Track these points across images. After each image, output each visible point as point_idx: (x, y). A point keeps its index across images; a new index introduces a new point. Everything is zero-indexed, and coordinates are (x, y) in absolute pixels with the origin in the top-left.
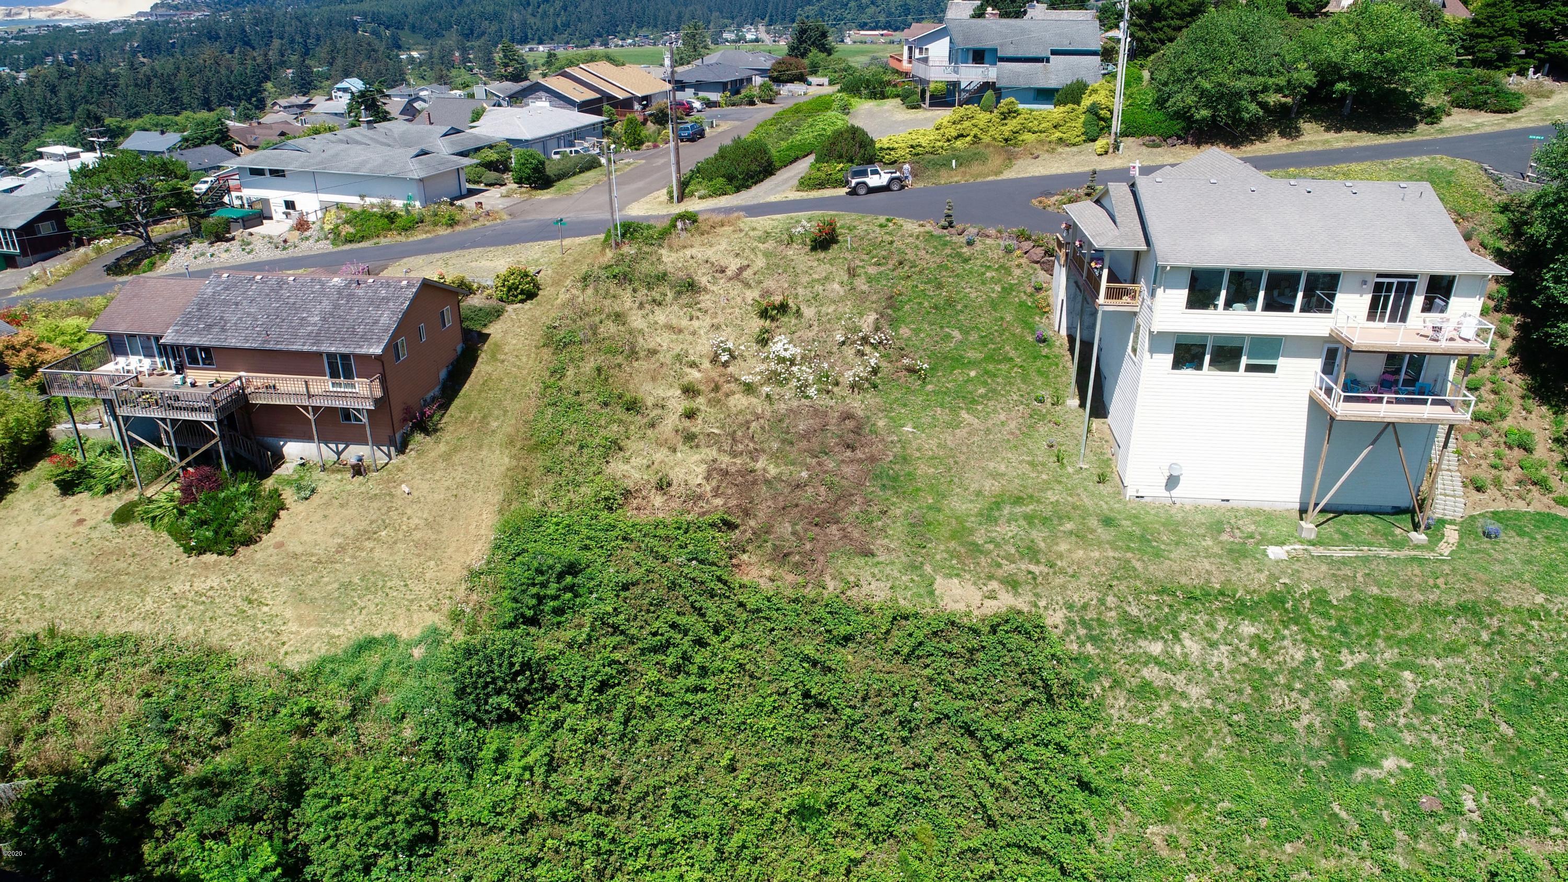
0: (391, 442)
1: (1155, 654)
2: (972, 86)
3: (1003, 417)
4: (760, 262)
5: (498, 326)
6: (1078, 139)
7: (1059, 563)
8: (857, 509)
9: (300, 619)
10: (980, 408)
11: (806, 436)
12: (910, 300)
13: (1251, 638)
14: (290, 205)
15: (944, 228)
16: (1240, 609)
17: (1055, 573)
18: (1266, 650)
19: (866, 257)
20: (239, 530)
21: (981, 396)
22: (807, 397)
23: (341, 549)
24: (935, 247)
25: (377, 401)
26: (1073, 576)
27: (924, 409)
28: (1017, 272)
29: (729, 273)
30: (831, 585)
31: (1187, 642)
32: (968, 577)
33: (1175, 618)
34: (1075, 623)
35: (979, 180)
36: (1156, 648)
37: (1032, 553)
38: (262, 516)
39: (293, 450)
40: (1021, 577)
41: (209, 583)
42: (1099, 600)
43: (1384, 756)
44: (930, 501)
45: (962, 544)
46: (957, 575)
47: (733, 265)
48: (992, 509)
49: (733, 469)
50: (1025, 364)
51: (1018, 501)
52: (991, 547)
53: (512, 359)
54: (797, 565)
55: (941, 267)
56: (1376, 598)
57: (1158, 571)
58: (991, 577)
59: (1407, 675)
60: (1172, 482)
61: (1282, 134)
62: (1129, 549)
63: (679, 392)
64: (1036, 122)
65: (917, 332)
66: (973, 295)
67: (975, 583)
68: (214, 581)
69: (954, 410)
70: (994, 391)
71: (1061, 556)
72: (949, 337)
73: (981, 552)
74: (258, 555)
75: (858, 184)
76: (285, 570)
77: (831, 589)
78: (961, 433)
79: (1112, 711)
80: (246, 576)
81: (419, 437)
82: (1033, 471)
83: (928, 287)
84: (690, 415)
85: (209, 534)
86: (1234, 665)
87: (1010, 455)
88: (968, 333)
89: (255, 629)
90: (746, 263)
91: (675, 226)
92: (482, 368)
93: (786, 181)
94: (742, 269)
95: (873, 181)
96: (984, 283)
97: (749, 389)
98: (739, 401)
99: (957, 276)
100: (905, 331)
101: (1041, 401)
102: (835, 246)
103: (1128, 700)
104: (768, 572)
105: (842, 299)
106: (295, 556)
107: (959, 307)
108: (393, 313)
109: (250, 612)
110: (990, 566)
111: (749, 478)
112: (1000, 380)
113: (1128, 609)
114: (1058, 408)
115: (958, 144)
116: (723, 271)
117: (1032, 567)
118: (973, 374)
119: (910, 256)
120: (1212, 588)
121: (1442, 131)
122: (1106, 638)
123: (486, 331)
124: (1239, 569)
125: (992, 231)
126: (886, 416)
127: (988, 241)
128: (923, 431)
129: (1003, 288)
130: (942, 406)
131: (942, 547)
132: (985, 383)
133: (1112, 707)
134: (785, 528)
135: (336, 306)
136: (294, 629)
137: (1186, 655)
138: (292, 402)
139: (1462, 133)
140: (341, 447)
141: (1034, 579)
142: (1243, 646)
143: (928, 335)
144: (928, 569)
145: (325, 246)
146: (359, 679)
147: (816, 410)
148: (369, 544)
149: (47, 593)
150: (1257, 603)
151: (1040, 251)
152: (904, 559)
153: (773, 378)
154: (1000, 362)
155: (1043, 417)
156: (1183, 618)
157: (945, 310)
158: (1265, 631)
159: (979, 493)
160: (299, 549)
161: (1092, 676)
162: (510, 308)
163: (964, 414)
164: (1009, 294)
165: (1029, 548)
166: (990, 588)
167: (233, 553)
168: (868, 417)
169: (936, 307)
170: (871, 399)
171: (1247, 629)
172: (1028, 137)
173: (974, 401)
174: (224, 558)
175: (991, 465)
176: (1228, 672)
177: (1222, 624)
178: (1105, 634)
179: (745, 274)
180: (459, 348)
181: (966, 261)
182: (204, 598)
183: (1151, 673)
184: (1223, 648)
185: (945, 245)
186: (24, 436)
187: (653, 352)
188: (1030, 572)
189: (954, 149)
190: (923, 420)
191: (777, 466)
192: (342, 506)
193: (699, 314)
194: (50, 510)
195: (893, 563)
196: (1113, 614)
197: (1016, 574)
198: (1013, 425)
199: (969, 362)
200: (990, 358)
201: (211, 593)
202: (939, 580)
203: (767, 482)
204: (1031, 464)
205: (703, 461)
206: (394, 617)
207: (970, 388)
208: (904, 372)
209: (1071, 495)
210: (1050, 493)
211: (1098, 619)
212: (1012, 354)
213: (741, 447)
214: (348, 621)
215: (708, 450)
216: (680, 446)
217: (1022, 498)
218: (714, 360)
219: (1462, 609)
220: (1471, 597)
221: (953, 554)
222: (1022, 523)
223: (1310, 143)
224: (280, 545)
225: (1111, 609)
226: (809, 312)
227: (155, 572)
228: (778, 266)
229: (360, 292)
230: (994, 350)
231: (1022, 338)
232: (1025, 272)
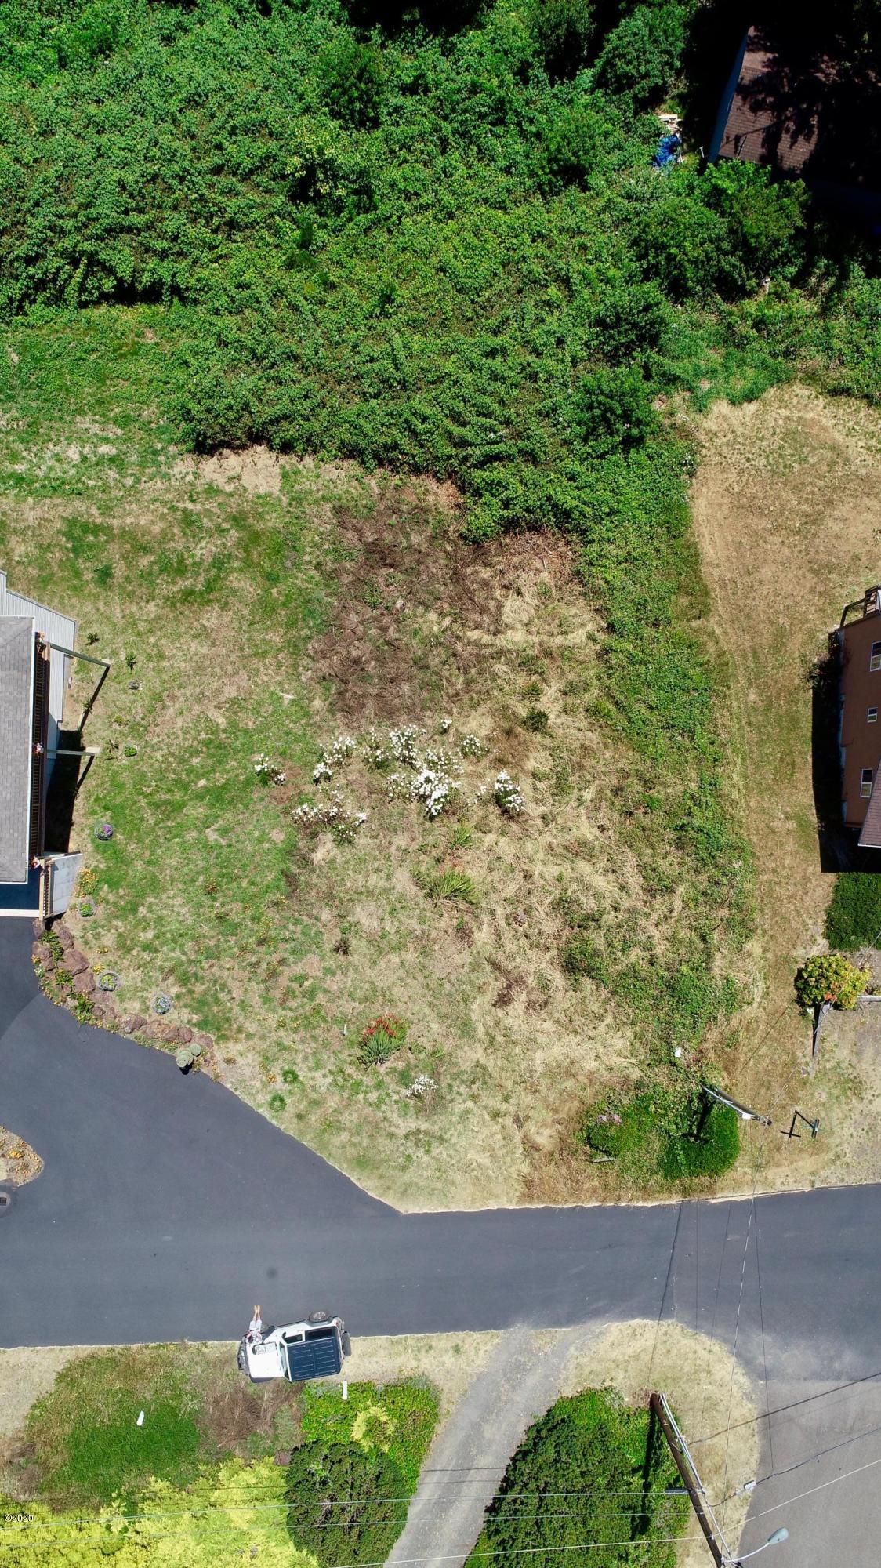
3: (180, 722)
5: (820, 892)
7: (165, 511)
8: (348, 565)
10: (203, 735)
17: (172, 501)
21: (197, 753)
29: (523, 996)
32: (251, 496)
35: (104, 1349)
36: (104, 449)
40: (202, 497)
44: (274, 591)
45: (251, 526)
46: (259, 497)
47: (517, 1010)
48: (215, 580)
49: (475, 617)
50: (136, 797)
51: (188, 594)
52: (224, 525)
53: (776, 824)
57: (79, 506)
58: (231, 495)
62: (96, 530)
63: (550, 721)
65: (262, 839)
66: (179, 901)
67: (245, 489)
69: (233, 726)
70: (182, 761)
71: (162, 517)
72: (224, 832)
73: (235, 518)
78: (230, 692)
81: (824, 656)
83: (239, 915)
84: (534, 692)
87: (183, 665)
88: (197, 840)
92: (803, 796)
94: (503, 1000)
101: (129, 753)
110: (229, 504)
111: (457, 605)
112: (172, 777)
114: (113, 741)
116: (532, 1001)
117: (189, 505)
118: (202, 782)
126: (311, 717)
127: (136, 1006)
128: (272, 692)
129: (135, 911)
130: (246, 731)
131: (270, 524)
132: (190, 771)
141: (191, 496)
143: (248, 834)
144: (285, 500)
147: (391, 719)
152: (306, 505)
154: (167, 803)
155: (133, 728)
157: (221, 874)
162: (822, 945)
163: (221, 721)
164: (129, 901)
165: (190, 524)
166: (232, 486)
168: (332, 710)
169: (232, 875)
170: (327, 741)
173: (208, 743)
175: (205, 650)
177: (40, 471)
188: (193, 501)
190: (271, 709)
197: (207, 499)
198: (171, 712)
199: (204, 796)
200: (177, 807)
202: (276, 492)
203: (438, 599)
204: (161, 656)
207: (210, 762)
209: (132, 615)
212: (148, 813)
215: (506, 644)
216: (536, 650)
217: (183, 601)
221: (259, 516)
222: (188, 562)
225: (132, 475)
230: (168, 818)
231: (129, 838)
232: (97, 937)
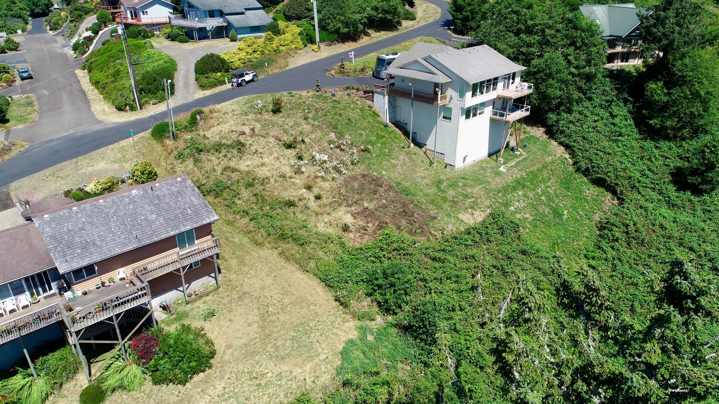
2: (213, 28)
3: (401, 157)
4: (258, 126)
7: (474, 195)
8: (412, 205)
9: (296, 365)
10: (393, 157)
12: (337, 124)
13: (522, 195)
15: (318, 91)
16: (514, 189)
17: (476, 199)
18: (527, 197)
21: (389, 152)
22: (344, 174)
23: (263, 328)
24: (323, 100)
26: (480, 198)
27: (380, 163)
28: (359, 103)
29: (248, 133)
30: (436, 233)
31: (515, 203)
32: (462, 211)
33: (508, 198)
35: (284, 70)
36: (512, 209)
40: (472, 204)
41: (220, 388)
42: (491, 202)
43: (563, 212)
45: (449, 202)
46: (459, 212)
47: (247, 130)
48: (438, 188)
49: (358, 211)
50: (389, 136)
51: (439, 183)
52: (456, 199)
55: (333, 107)
56: (530, 172)
57: (493, 187)
58: (467, 208)
59: (549, 189)
61: (366, 35)
63: (305, 191)
65: (350, 135)
66: (354, 116)
67: (465, 212)
68: (220, 386)
69: (388, 161)
70: (390, 149)
72: (361, 135)
73: (456, 202)
74: (226, 358)
75: (242, 80)
76: (251, 354)
77: (437, 235)
78: (399, 167)
80: (234, 370)
82: (429, 172)
84: (318, 198)
86: (526, 204)
87: (418, 169)
88: (365, 131)
89: (278, 386)
90: (252, 127)
91: (196, 118)
94: (253, 130)
95: (248, 78)
96: (353, 110)
97: (323, 178)
98: (324, 185)
99: (342, 109)
101: (404, 148)
102: (284, 109)
105: (313, 131)
106: (246, 345)
107: (354, 121)
108: (196, 196)
109: (263, 382)
110: (462, 205)
111: (368, 211)
112: (388, 145)
113: (498, 201)
114: (410, 149)
115: (256, 55)
116: (244, 134)
118: (379, 145)
119: (317, 106)
120: (505, 185)
121: (406, 28)
124: (503, 178)
125: (337, 89)
126: (373, 171)
127: (339, 93)
128: (389, 171)
129: (360, 110)
130: (384, 160)
131: (446, 206)
132: (385, 147)
134: (403, 223)
136: (300, 371)
137: (517, 207)
138: (170, 269)
139: (411, 29)
142: (523, 198)
143: (355, 135)
144: (452, 214)
148: (273, 318)
150: (515, 185)
151: (361, 93)
152: (444, 214)
154: (382, 138)
157: (351, 124)
158: (523, 192)
159: (428, 185)
160: (244, 341)
163: (392, 161)
164: (363, 112)
165: (462, 195)
166: (470, 212)
167: (210, 366)
168: (369, 173)
169: (347, 124)
171: (520, 193)
172: (281, 48)
173: (389, 155)
174: (207, 372)
175: (418, 174)
176: (527, 207)
177: (515, 195)
179: (257, 131)
181: (339, 103)
182: (226, 396)
183: (518, 216)
184: (521, 201)
185: (325, 98)
190: (384, 168)
195: (443, 217)
196: (497, 204)
198: (407, 159)
199: (375, 141)
200: (378, 138)
201: (227, 391)
202: (458, 216)
203: (376, 210)
204: (425, 169)
205: (345, 213)
206: (336, 335)
207: (384, 151)
208: (362, 152)
212: (383, 134)
214: (320, 350)
215: (341, 208)
217: (439, 181)
219: (543, 167)
220: (542, 163)
221: (451, 206)
222: (450, 188)
223: (376, 37)
224: (229, 347)
228: (267, 124)
230: (377, 134)
231: (380, 127)
232: (362, 102)
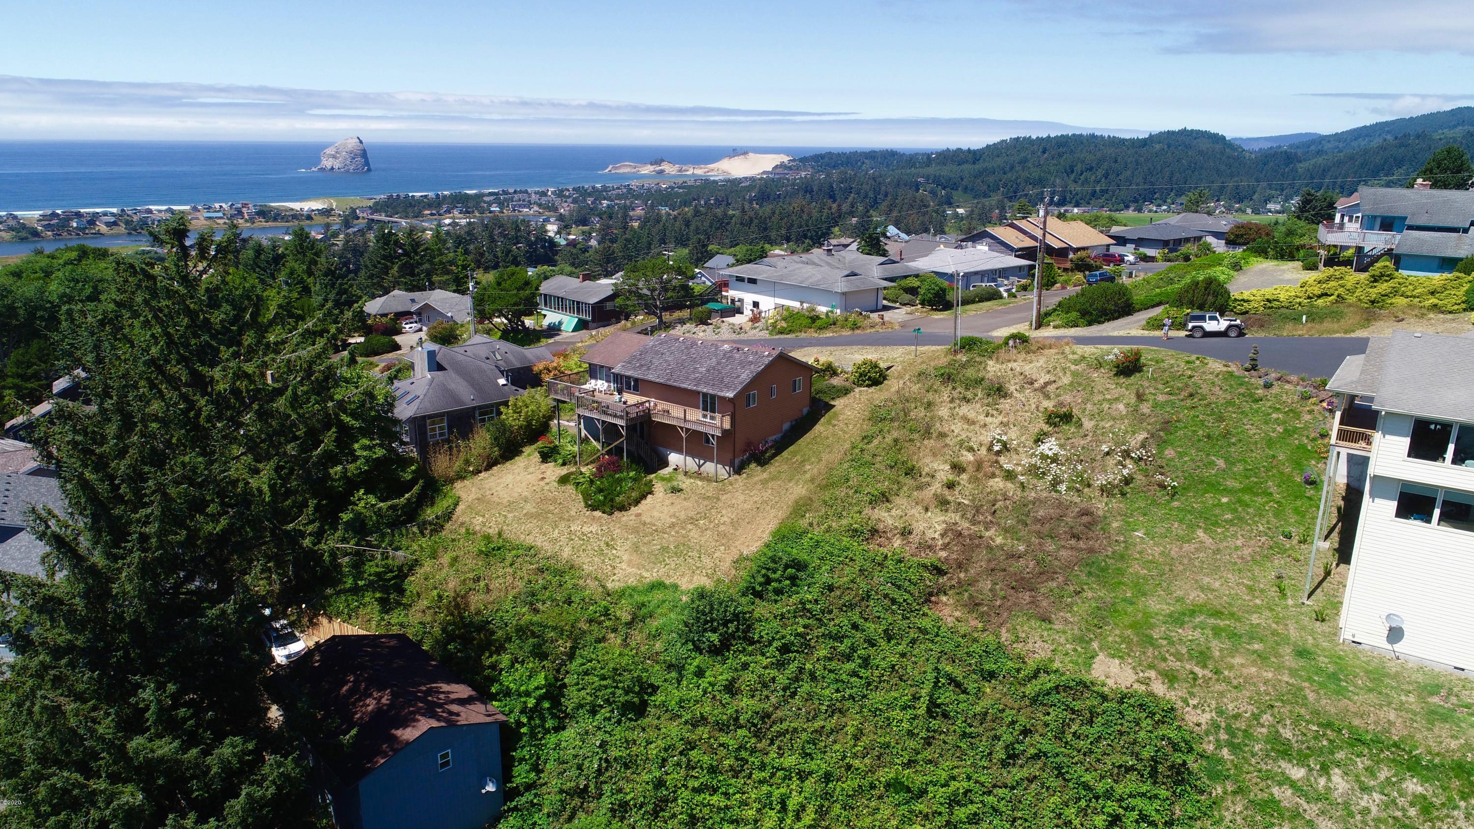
0: (732, 465)
1: (1294, 777)
2: (1374, 252)
3: (1239, 543)
4: (1066, 380)
5: (843, 401)
6: (1456, 307)
7: (1226, 673)
8: (1055, 585)
9: (630, 562)
10: (1219, 530)
11: (1041, 521)
12: (1186, 427)
13: (1415, 796)
14: (756, 304)
15: (1247, 370)
16: (1413, 766)
17: (1218, 680)
18: (1429, 813)
19: (1160, 386)
20: (618, 499)
21: (1226, 521)
22: (1057, 491)
23: (672, 526)
24: (1231, 386)
25: (725, 432)
26: (1236, 687)
27: (1162, 520)
28: (1307, 417)
29: (1036, 385)
31: (1336, 779)
32: (1130, 661)
33: (1333, 753)
34: (1219, 727)
35: (1325, 336)
36: (1297, 773)
37: (1203, 657)
38: (634, 494)
39: (674, 458)
40: (1183, 674)
41: (591, 529)
42: (1253, 714)
44: (1129, 595)
45: (1137, 634)
46: (1120, 657)
47: (1043, 379)
48: (1184, 614)
49: (966, 533)
50: (1284, 501)
51: (1217, 614)
52: (1165, 642)
53: (842, 426)
54: (982, 615)
55: (1229, 403)
57: (1330, 706)
58: (1151, 667)
60: (1395, 634)
62: (1309, 679)
63: (948, 467)
64: (1411, 287)
65: (1181, 455)
66: (1252, 432)
67: (1134, 668)
68: (594, 529)
69: (1192, 527)
70: (1241, 519)
71: (1231, 667)
72: (1212, 464)
73: (1152, 645)
74: (624, 519)
75: (1194, 327)
76: (635, 531)
78: (1189, 547)
79: (1226, 814)
80: (612, 529)
81: (753, 465)
82: (1248, 594)
83: (1207, 418)
84: (951, 486)
85: (601, 498)
86: (1384, 815)
87: (1230, 576)
88: (1234, 464)
89: (603, 562)
90: (1053, 379)
91: (1007, 344)
92: (818, 430)
93: (1140, 320)
94: (1048, 384)
95: (1210, 326)
96: (1266, 423)
97: (1010, 475)
98: (998, 483)
99: (1243, 413)
100: (1169, 453)
101: (1289, 537)
102: (1138, 375)
103: (1246, 809)
104: (957, 614)
105: (1122, 418)
106: (644, 524)
107: (1233, 440)
108: (752, 372)
109: (605, 552)
110: (1155, 657)
111: (976, 542)
112: (1251, 510)
113: (1281, 730)
114: (1303, 546)
115: (1320, 302)
116: (1032, 383)
117: (1197, 670)
118: (1225, 500)
119: (1205, 390)
120: (1389, 738)
122: (1246, 749)
123: (832, 403)
124: (1429, 729)
125: (1294, 378)
126: (1123, 520)
127: (1287, 386)
128: (1152, 539)
129: (1285, 430)
130: (1181, 521)
131: (1117, 632)
132: (1235, 510)
133: (1228, 809)
134: (986, 585)
135: (719, 363)
136: (624, 567)
137: (1328, 789)
138: (674, 423)
140: (702, 462)
141: (1195, 679)
142: (1401, 801)
143: (1192, 460)
144: (1095, 645)
145: (765, 335)
146: (643, 605)
147: (1060, 503)
148: (690, 527)
149: (510, 515)
150: (1435, 766)
152: (1076, 632)
153: (1033, 470)
154: (1257, 494)
155: (1283, 551)
156: (1340, 755)
157: (1217, 440)
158: (1435, 795)
159: (1179, 600)
160: (648, 520)
161: (1216, 776)
162: (857, 390)
163: (1200, 533)
164: (1290, 435)
165: (1201, 653)
166: (1146, 675)
167: (611, 514)
168: (1106, 517)
169: (1209, 437)
170: (1115, 503)
171: (1413, 786)
172: (1397, 300)
173: (1216, 524)
174: (605, 516)
175: (1206, 580)
176: (1373, 820)
177: (1385, 774)
178: (1246, 745)
179: (1051, 388)
180: (805, 410)
181: (1256, 401)
182: (585, 537)
183: (1283, 794)
184: (1376, 796)
185: (1241, 384)
186: (534, 422)
187: (942, 435)
188: (1192, 673)
189: (1312, 306)
190: (1157, 530)
191: (1005, 538)
192: (685, 499)
193: (995, 412)
194: (531, 470)
195: (1064, 632)
196: (1264, 730)
197: (1178, 671)
198: (1246, 552)
199: (1224, 490)
200: (1248, 490)
201: (590, 535)
202: (1101, 656)
203: (990, 548)
204: (1250, 589)
205: (944, 522)
206: (682, 575)
207: (1217, 511)
208: (1156, 487)
209: (1277, 623)
210: (1255, 616)
211: (1246, 731)
212: (1273, 490)
213: (981, 518)
214: (655, 570)
215: (953, 515)
216: (932, 507)
217: (1222, 613)
218: (990, 449)
221: (1124, 639)
222: (1208, 632)
224: (638, 515)
225: (1263, 726)
226: (1088, 424)
227: (566, 516)
228: (1080, 384)
229: (737, 356)
230: (1256, 483)
231: (1290, 477)
232: (1314, 418)
